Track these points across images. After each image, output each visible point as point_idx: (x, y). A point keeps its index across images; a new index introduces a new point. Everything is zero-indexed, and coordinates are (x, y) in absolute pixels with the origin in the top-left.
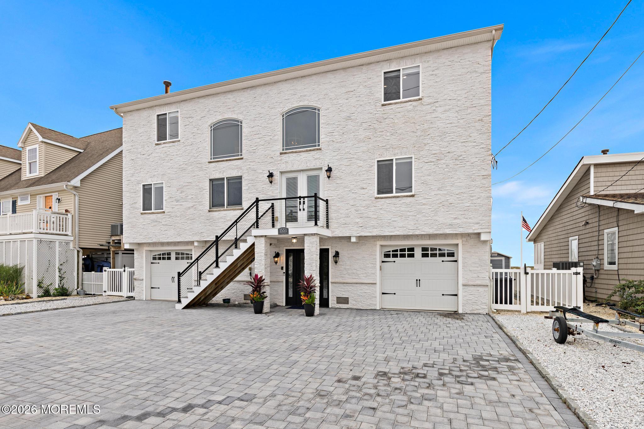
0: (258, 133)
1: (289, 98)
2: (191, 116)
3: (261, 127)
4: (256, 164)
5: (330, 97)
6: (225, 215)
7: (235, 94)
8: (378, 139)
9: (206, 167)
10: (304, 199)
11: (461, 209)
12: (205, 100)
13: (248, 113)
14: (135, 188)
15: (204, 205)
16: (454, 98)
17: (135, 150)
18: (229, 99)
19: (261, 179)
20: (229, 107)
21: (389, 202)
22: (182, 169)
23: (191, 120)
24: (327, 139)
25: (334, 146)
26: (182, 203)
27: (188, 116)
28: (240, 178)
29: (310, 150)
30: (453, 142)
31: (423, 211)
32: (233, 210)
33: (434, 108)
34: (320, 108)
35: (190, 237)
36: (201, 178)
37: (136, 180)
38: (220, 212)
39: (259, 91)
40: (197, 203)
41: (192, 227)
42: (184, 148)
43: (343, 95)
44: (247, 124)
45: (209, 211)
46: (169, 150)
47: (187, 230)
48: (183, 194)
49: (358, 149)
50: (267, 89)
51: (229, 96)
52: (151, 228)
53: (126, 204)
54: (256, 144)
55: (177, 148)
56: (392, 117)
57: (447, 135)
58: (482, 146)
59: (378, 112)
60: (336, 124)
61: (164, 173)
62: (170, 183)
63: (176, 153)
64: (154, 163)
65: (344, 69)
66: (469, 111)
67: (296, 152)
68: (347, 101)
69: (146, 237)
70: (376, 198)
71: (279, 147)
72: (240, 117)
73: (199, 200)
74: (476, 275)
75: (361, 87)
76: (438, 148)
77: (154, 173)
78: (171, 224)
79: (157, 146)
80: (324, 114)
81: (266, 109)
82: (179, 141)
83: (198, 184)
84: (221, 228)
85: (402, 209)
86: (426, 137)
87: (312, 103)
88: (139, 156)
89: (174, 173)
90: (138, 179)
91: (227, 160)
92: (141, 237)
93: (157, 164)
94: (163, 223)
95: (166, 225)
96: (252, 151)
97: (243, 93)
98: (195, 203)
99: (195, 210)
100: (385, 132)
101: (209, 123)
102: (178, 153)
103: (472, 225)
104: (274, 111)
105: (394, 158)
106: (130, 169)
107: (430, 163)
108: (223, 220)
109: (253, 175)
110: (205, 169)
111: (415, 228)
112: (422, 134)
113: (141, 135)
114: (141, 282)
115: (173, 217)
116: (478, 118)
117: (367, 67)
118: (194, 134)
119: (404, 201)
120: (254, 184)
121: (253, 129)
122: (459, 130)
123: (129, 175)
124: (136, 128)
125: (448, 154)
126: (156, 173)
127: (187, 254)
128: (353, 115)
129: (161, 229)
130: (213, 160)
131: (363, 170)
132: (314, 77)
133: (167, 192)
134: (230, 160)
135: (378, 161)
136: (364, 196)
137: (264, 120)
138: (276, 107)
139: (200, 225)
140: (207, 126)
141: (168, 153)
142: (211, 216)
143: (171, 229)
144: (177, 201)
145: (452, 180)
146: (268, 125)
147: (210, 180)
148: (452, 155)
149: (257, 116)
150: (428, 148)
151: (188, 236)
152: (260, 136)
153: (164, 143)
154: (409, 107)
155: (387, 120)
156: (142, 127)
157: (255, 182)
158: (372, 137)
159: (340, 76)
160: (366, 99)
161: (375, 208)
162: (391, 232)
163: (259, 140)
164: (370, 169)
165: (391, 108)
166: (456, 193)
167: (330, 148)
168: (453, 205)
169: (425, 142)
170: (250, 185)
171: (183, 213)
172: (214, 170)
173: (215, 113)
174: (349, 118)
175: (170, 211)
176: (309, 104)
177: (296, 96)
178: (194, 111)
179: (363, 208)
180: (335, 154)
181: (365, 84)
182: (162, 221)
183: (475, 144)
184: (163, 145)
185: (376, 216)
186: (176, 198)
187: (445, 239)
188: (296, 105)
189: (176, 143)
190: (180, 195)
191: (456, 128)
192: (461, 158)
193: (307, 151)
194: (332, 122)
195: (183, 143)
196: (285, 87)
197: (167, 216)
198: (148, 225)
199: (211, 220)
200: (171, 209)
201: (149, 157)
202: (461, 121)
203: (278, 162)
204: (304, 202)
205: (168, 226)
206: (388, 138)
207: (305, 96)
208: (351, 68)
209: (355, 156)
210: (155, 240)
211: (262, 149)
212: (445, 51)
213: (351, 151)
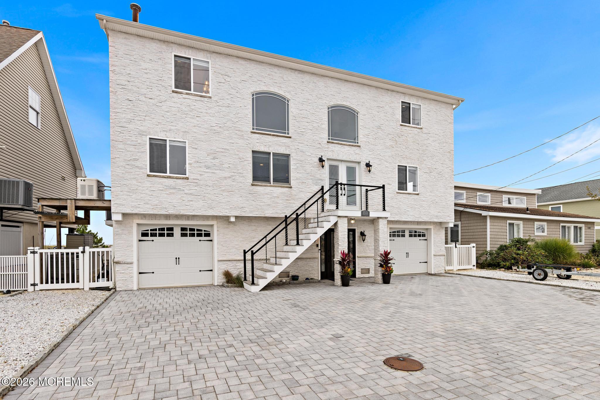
0: (306, 117)
1: (334, 94)
2: (227, 74)
3: (309, 113)
4: (304, 146)
5: (366, 106)
6: (272, 191)
7: (283, 71)
8: (398, 149)
9: (247, 136)
10: (344, 186)
11: (441, 207)
12: (246, 62)
13: (296, 95)
14: (135, 139)
15: (245, 177)
16: (438, 134)
17: (135, 89)
18: (275, 73)
19: (310, 162)
20: (276, 81)
21: (405, 197)
22: (215, 131)
23: (228, 79)
24: (364, 139)
25: (370, 147)
26: (216, 171)
27: (223, 73)
28: (288, 156)
29: (353, 146)
30: (437, 163)
31: (423, 206)
32: (281, 187)
33: (429, 137)
34: (359, 112)
35: (227, 211)
36: (241, 147)
37: (138, 130)
38: (265, 187)
39: (307, 77)
40: (236, 174)
41: (229, 200)
42: (217, 108)
43: (375, 107)
44: (295, 105)
45: (253, 185)
46: (195, 104)
47: (222, 203)
48: (217, 161)
49: (385, 153)
50: (315, 79)
51: (276, 70)
52: (166, 196)
53: (118, 159)
54: (304, 127)
55: (207, 105)
56: (406, 135)
57: (435, 157)
58: (450, 168)
59: (398, 129)
60: (371, 129)
61: (186, 130)
62: (196, 144)
63: (206, 111)
64: (169, 114)
65: (377, 87)
66: (444, 144)
67: (341, 144)
68: (378, 114)
69: (156, 206)
70: (398, 193)
71: (325, 135)
72: (287, 96)
73: (239, 171)
74: (439, 249)
75: (387, 106)
76: (430, 164)
77: (170, 127)
78: (199, 194)
79: (175, 94)
80: (362, 119)
81: (313, 97)
82: (210, 98)
83: (237, 153)
84: (267, 204)
85: (413, 203)
86: (424, 155)
87: (353, 106)
88: (142, 98)
89: (202, 133)
90: (142, 128)
91: (273, 135)
92: (147, 206)
93: (175, 117)
94: (186, 191)
95: (191, 194)
96: (301, 133)
97: (291, 73)
98: (233, 174)
99: (233, 181)
100: (402, 145)
101: (252, 91)
102: (209, 111)
103: (446, 217)
104: (322, 102)
105: (408, 165)
106: (124, 112)
107: (426, 174)
108: (268, 196)
109: (302, 156)
110: (247, 138)
111: (419, 217)
112: (422, 152)
113: (146, 71)
114: (129, 266)
115: (201, 186)
116: (448, 151)
117: (391, 92)
118: (231, 96)
119: (413, 198)
120: (302, 165)
121: (302, 112)
122: (440, 155)
123: (124, 120)
124: (137, 60)
125: (435, 170)
126: (172, 128)
127: (198, 230)
128: (383, 126)
129: (184, 199)
130: (255, 131)
131: (389, 170)
132: (355, 85)
133: (193, 155)
134: (277, 136)
135: (398, 166)
136: (389, 190)
137: (312, 107)
138: (323, 98)
139: (241, 199)
140: (249, 92)
141: (193, 107)
142: (254, 190)
143: (199, 200)
144: (208, 168)
145: (437, 187)
146: (315, 113)
147: (253, 152)
148: (436, 170)
149: (305, 100)
150: (425, 163)
151: (224, 210)
152: (309, 121)
153: (187, 94)
154: (416, 132)
155: (403, 137)
156: (148, 61)
157: (303, 163)
158: (394, 147)
159: (373, 92)
160: (391, 117)
161: (396, 200)
162: (406, 218)
163: (307, 124)
164: (394, 170)
165: (406, 129)
166: (440, 196)
167: (367, 147)
168: (437, 203)
169: (424, 159)
170: (298, 165)
171: (216, 182)
172: (258, 142)
173: (259, 82)
174: (379, 128)
175: (197, 178)
176: (351, 106)
177: (340, 95)
178: (232, 70)
179: (389, 199)
180: (371, 153)
181: (390, 105)
182: (183, 189)
183: (447, 166)
184: (185, 96)
185: (397, 206)
186: (206, 163)
187: (425, 225)
188: (340, 103)
189: (206, 99)
190: (213, 161)
191: (438, 153)
192: (441, 174)
193: (350, 145)
194: (368, 127)
195: (216, 102)
196: (331, 83)
197: (192, 184)
198: (161, 192)
199: (254, 195)
200: (199, 176)
201: (160, 104)
202: (441, 150)
203: (326, 150)
204: (344, 188)
205: (193, 196)
206: (404, 150)
207: (348, 98)
208: (380, 89)
209: (384, 158)
210: (172, 212)
211: (310, 133)
212: (433, 101)
213: (381, 154)
